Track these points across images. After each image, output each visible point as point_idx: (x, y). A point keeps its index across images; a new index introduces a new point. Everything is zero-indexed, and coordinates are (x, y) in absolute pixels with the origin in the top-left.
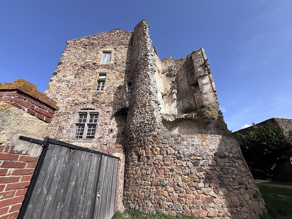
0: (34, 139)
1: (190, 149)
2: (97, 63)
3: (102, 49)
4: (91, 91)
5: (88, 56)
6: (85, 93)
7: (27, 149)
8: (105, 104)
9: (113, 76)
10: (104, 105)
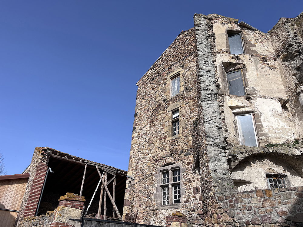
0: (75, 219)
1: (247, 214)
2: (167, 97)
3: (169, 76)
4: (167, 139)
5: (157, 93)
6: (162, 143)
7: (73, 224)
8: (184, 152)
9: (187, 108)
10: (183, 155)
